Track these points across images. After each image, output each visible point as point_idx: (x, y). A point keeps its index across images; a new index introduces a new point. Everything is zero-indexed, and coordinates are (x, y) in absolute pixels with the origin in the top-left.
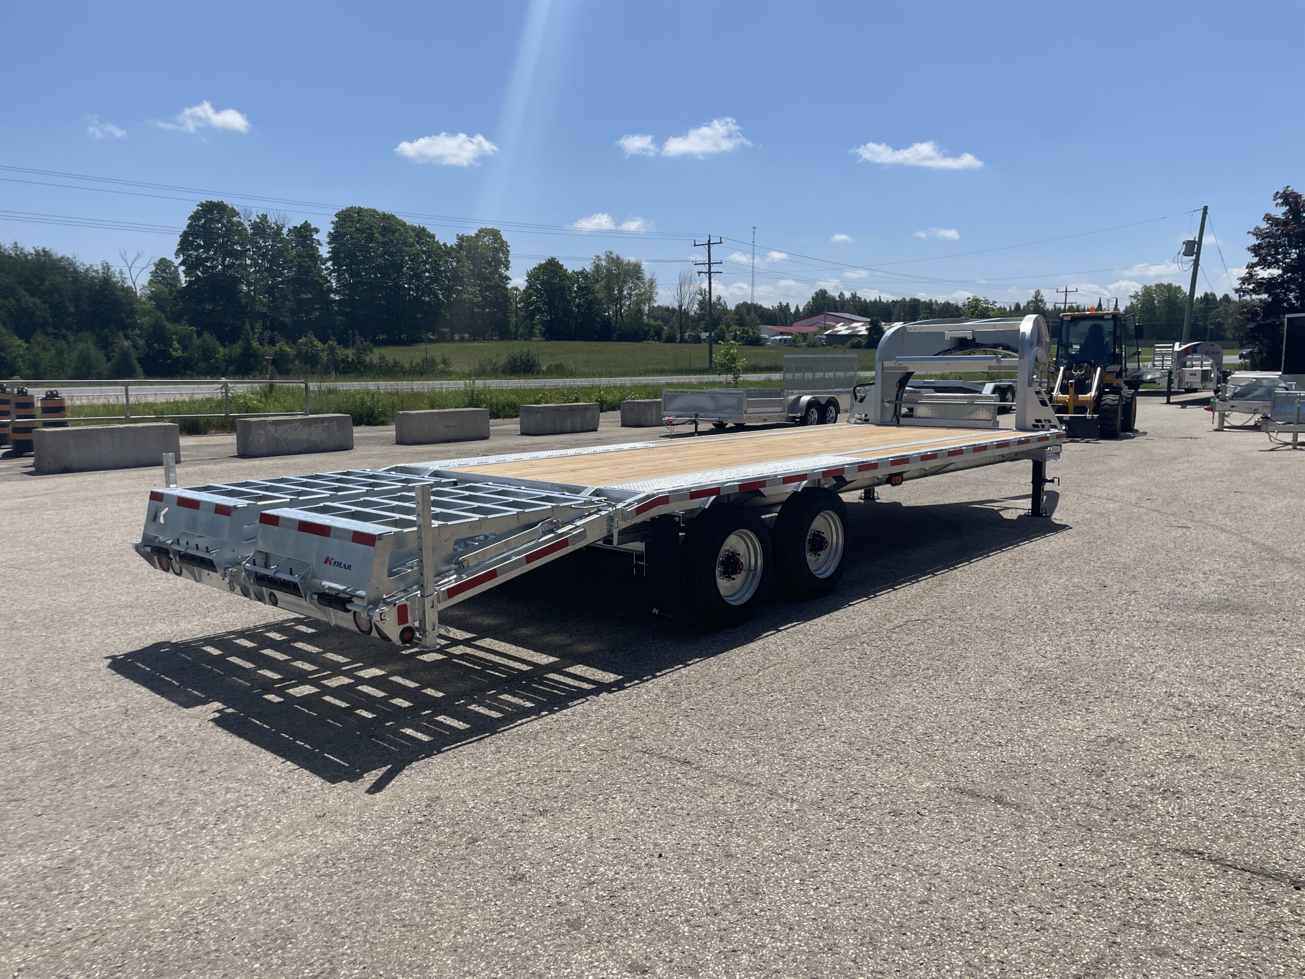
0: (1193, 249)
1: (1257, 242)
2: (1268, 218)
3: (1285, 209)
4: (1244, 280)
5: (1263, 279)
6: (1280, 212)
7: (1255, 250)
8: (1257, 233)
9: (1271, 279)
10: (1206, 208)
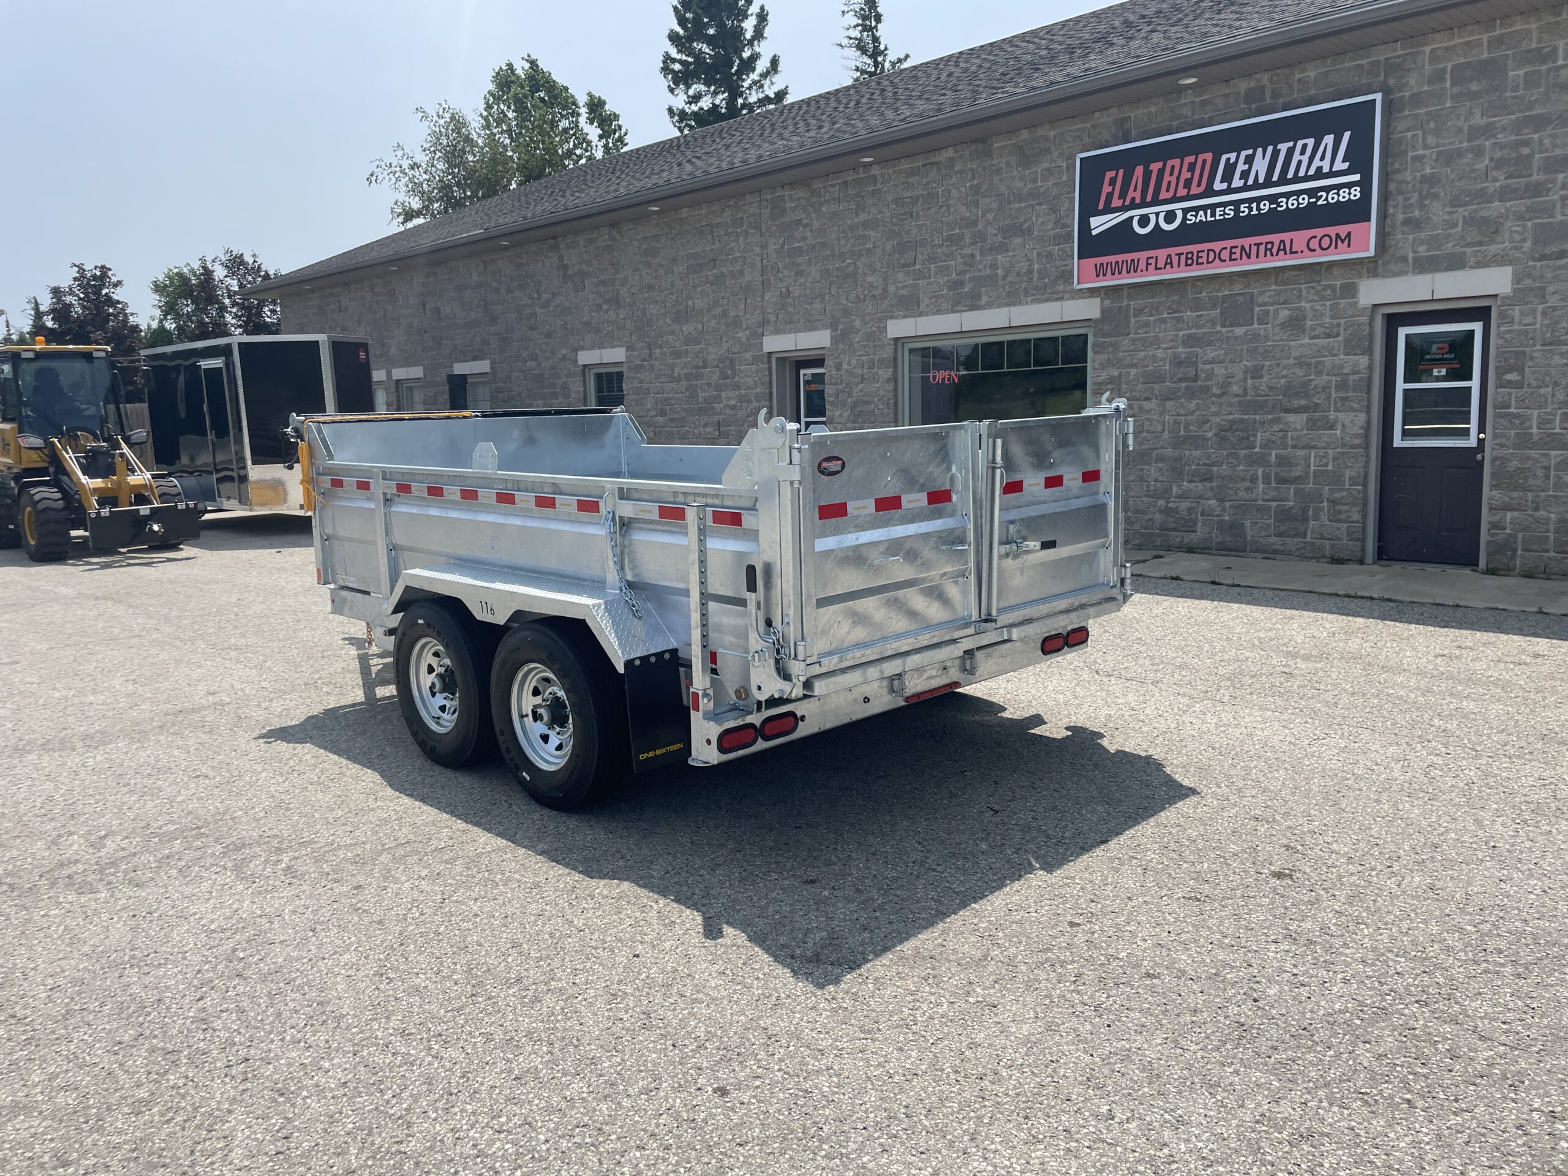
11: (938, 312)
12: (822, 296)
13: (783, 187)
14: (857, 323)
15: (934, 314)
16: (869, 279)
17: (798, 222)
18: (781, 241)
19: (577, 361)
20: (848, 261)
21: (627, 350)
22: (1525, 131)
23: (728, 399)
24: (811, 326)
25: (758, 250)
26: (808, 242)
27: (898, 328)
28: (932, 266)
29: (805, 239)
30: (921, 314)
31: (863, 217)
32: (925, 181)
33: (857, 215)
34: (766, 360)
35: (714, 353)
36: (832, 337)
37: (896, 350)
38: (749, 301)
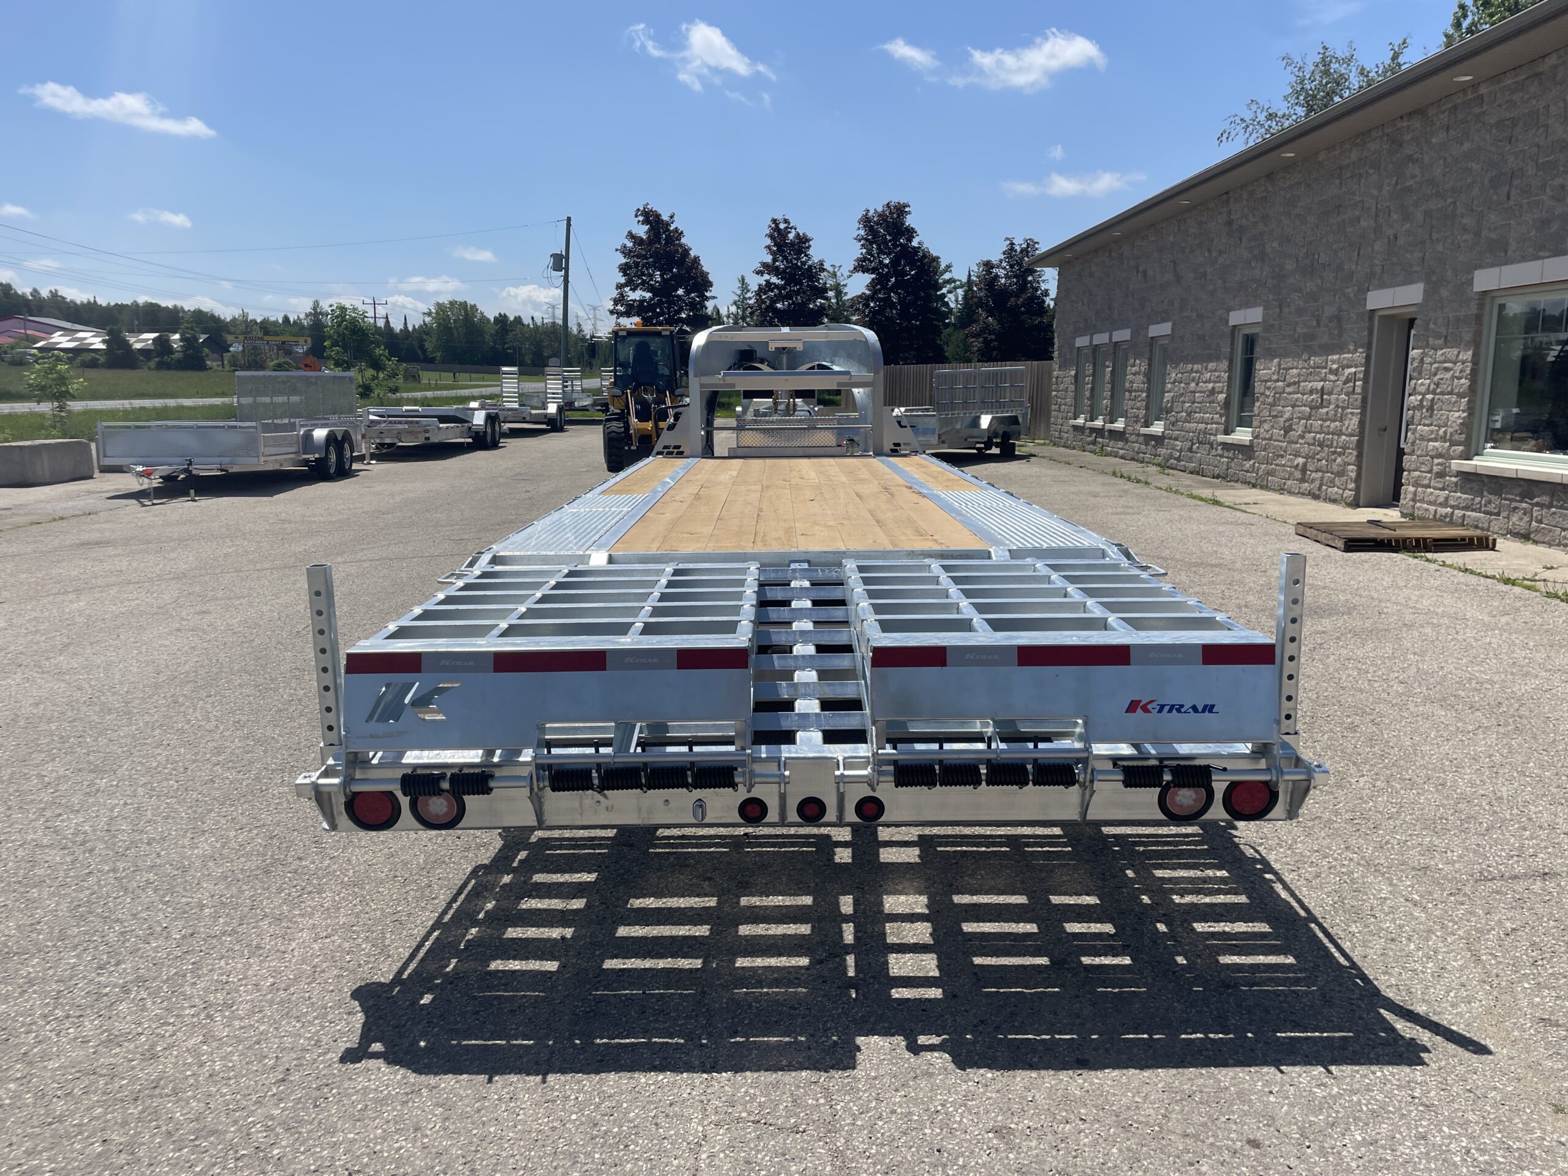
0: (561, 262)
1: (624, 261)
2: (631, 236)
3: (646, 227)
4: (616, 302)
5: (634, 301)
6: (642, 231)
7: (624, 269)
8: (625, 251)
9: (642, 301)
10: (569, 219)
11: (1524, 259)
12: (1423, 243)
13: (1401, 117)
14: (1449, 273)
15: (1519, 262)
16: (1465, 221)
17: (1410, 158)
18: (1394, 179)
19: (1228, 321)
20: (1450, 200)
21: (1265, 309)
23: (1333, 362)
24: (1408, 281)
25: (1375, 192)
26: (1418, 179)
27: (1485, 280)
28: (1525, 201)
29: (1414, 177)
30: (1506, 264)
31: (1467, 146)
32: (1527, 96)
33: (1462, 144)
34: (1366, 319)
35: (1329, 311)
36: (1425, 291)
37: (1481, 306)
38: (1362, 252)
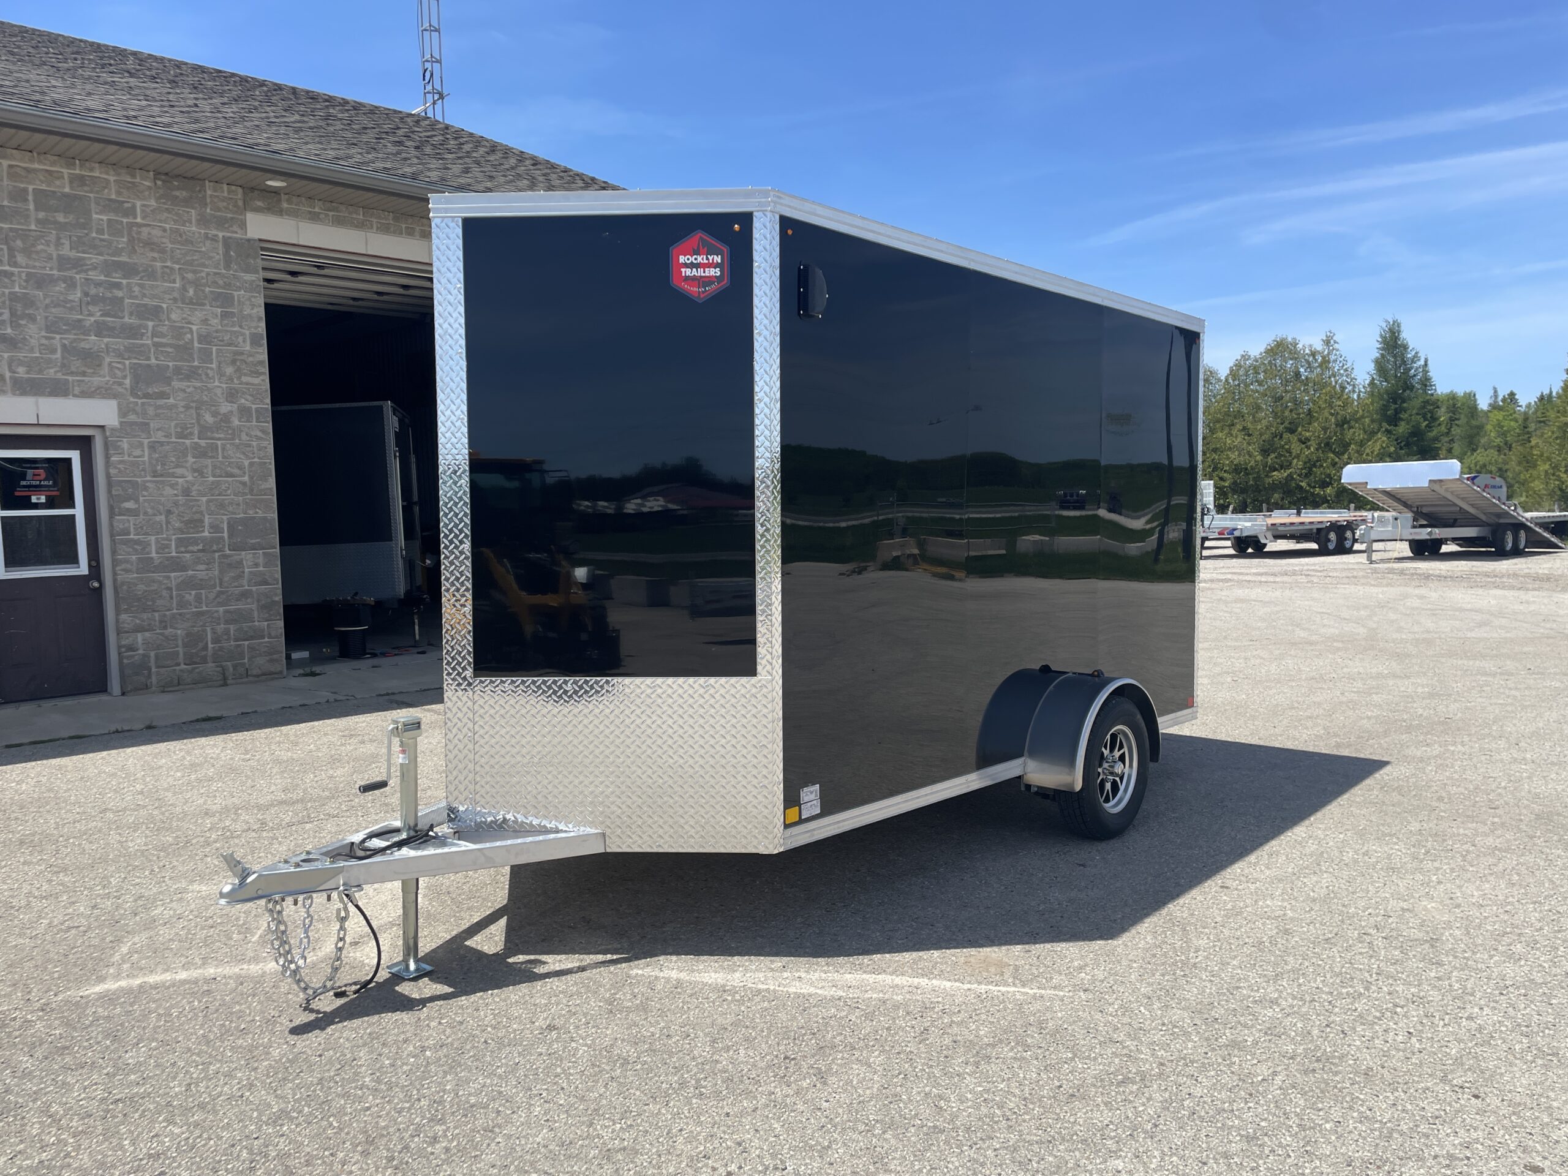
22: (114, 275)
